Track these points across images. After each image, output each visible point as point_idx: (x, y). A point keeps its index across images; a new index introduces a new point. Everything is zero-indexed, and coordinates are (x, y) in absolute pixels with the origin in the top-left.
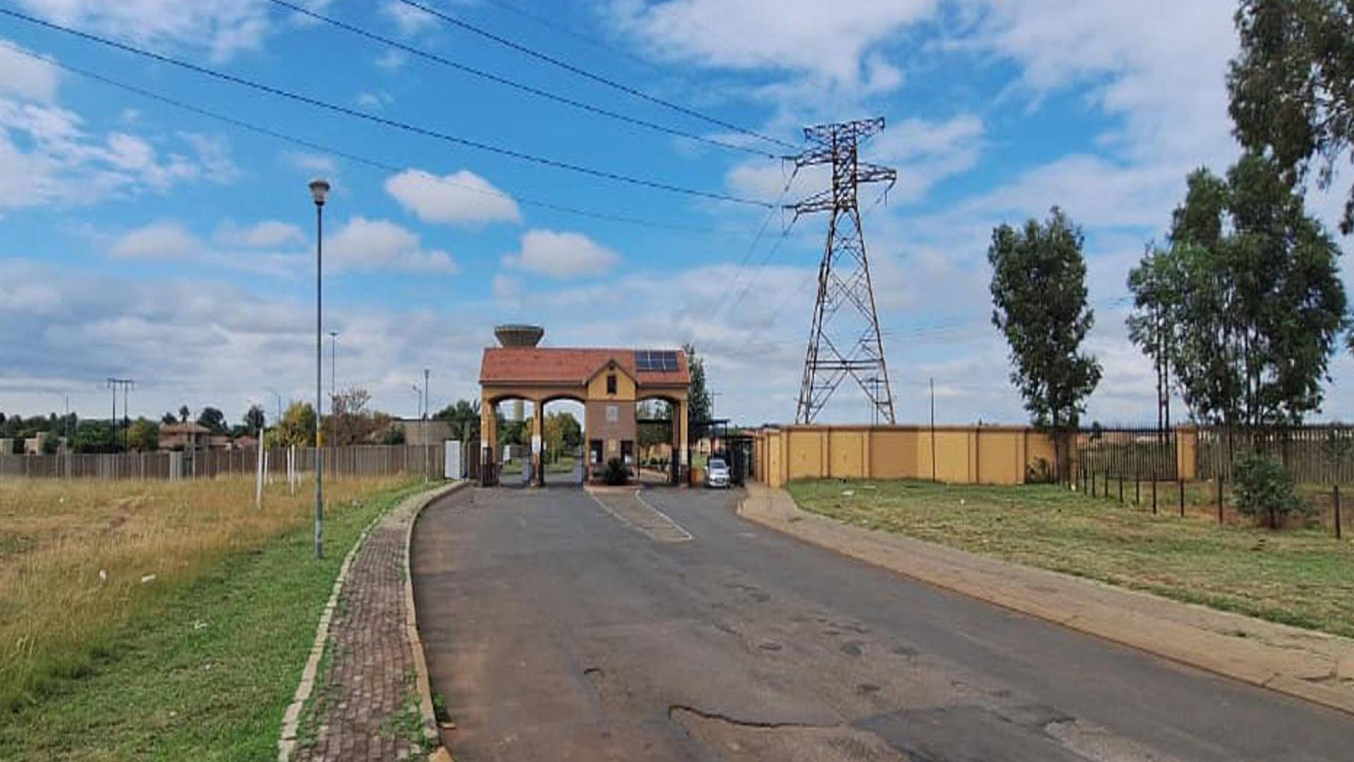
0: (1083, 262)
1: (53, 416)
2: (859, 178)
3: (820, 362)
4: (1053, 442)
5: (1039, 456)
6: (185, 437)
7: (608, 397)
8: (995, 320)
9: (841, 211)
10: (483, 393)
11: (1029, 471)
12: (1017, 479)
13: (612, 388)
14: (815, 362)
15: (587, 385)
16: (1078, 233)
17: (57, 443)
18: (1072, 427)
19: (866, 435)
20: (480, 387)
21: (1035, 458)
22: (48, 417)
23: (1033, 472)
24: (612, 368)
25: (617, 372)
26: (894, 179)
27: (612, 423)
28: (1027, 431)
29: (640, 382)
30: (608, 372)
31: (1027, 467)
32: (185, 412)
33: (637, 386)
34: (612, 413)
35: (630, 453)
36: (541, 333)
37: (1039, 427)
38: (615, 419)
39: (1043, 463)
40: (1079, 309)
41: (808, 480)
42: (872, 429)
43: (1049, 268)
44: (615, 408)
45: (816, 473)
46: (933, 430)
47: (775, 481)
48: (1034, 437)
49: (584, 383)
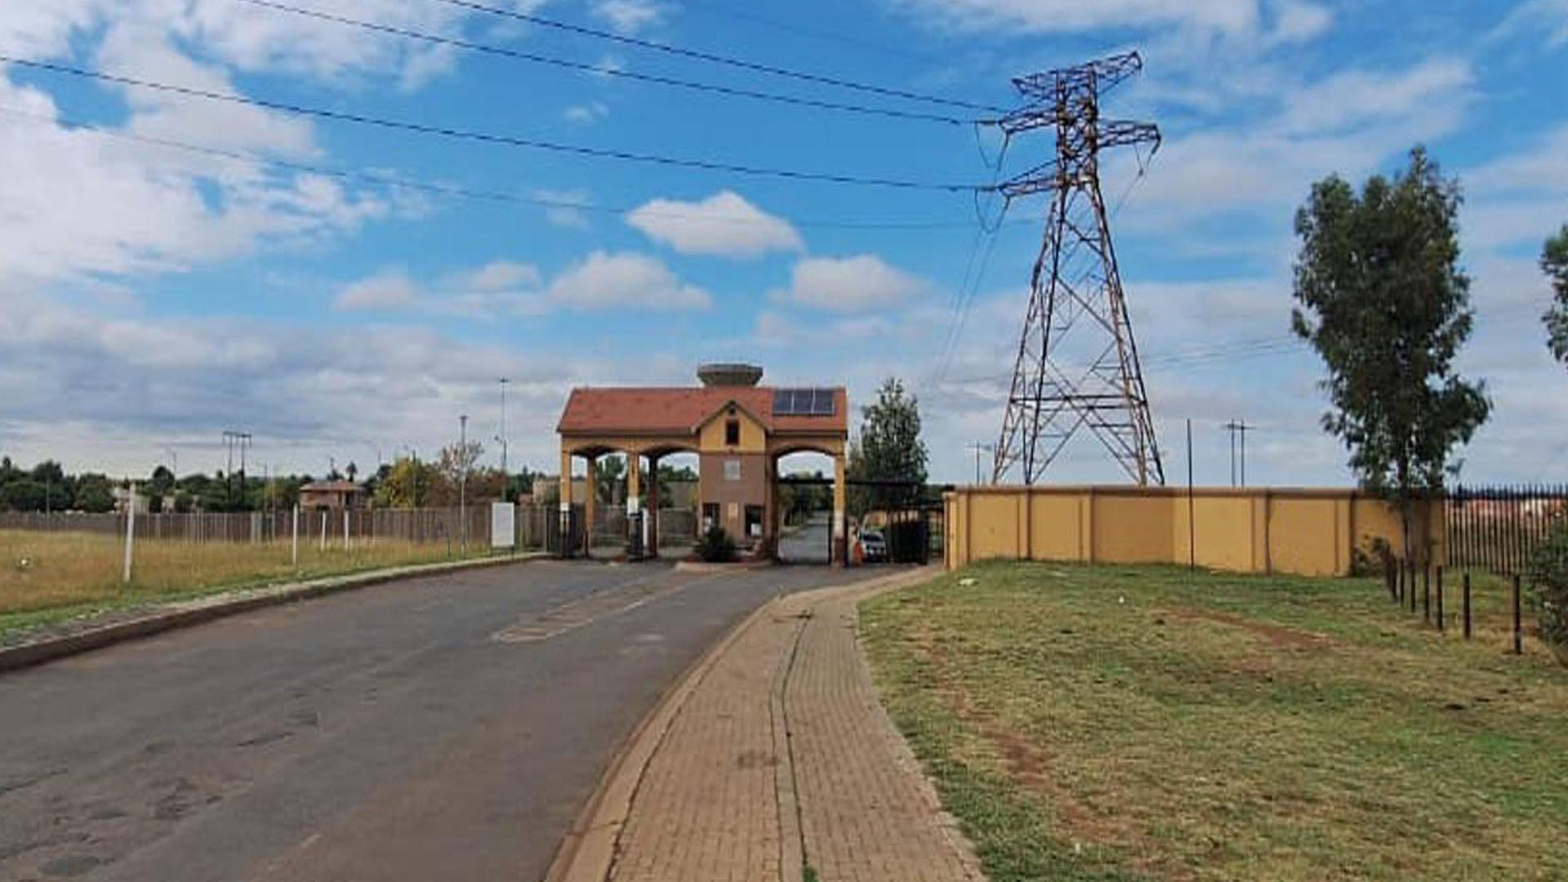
0: (1455, 237)
1: (220, 474)
2: (1099, 142)
3: (1045, 399)
4: (1398, 515)
5: (1373, 535)
6: (336, 497)
7: (728, 448)
8: (1300, 328)
9: (1073, 189)
10: (563, 446)
11: (1357, 556)
12: (1337, 569)
13: (733, 436)
14: (1038, 399)
15: (698, 431)
16: (1452, 190)
17: (190, 502)
18: (1435, 491)
19: (1086, 500)
20: (559, 436)
21: (1366, 537)
22: (212, 476)
23: (1363, 558)
24: (732, 412)
25: (740, 417)
26: (1158, 137)
27: (735, 482)
28: (1353, 496)
29: (771, 428)
30: (726, 416)
31: (1353, 550)
32: (352, 469)
33: (768, 435)
34: (732, 470)
35: (757, 521)
36: (761, 374)
37: (1373, 491)
38: (737, 477)
39: (1379, 545)
40: (1451, 308)
41: (998, 561)
42: (1096, 492)
43: (1395, 249)
44: (738, 464)
45: (1010, 552)
46: (1191, 493)
47: (953, 564)
48: (1365, 507)
49: (693, 430)
